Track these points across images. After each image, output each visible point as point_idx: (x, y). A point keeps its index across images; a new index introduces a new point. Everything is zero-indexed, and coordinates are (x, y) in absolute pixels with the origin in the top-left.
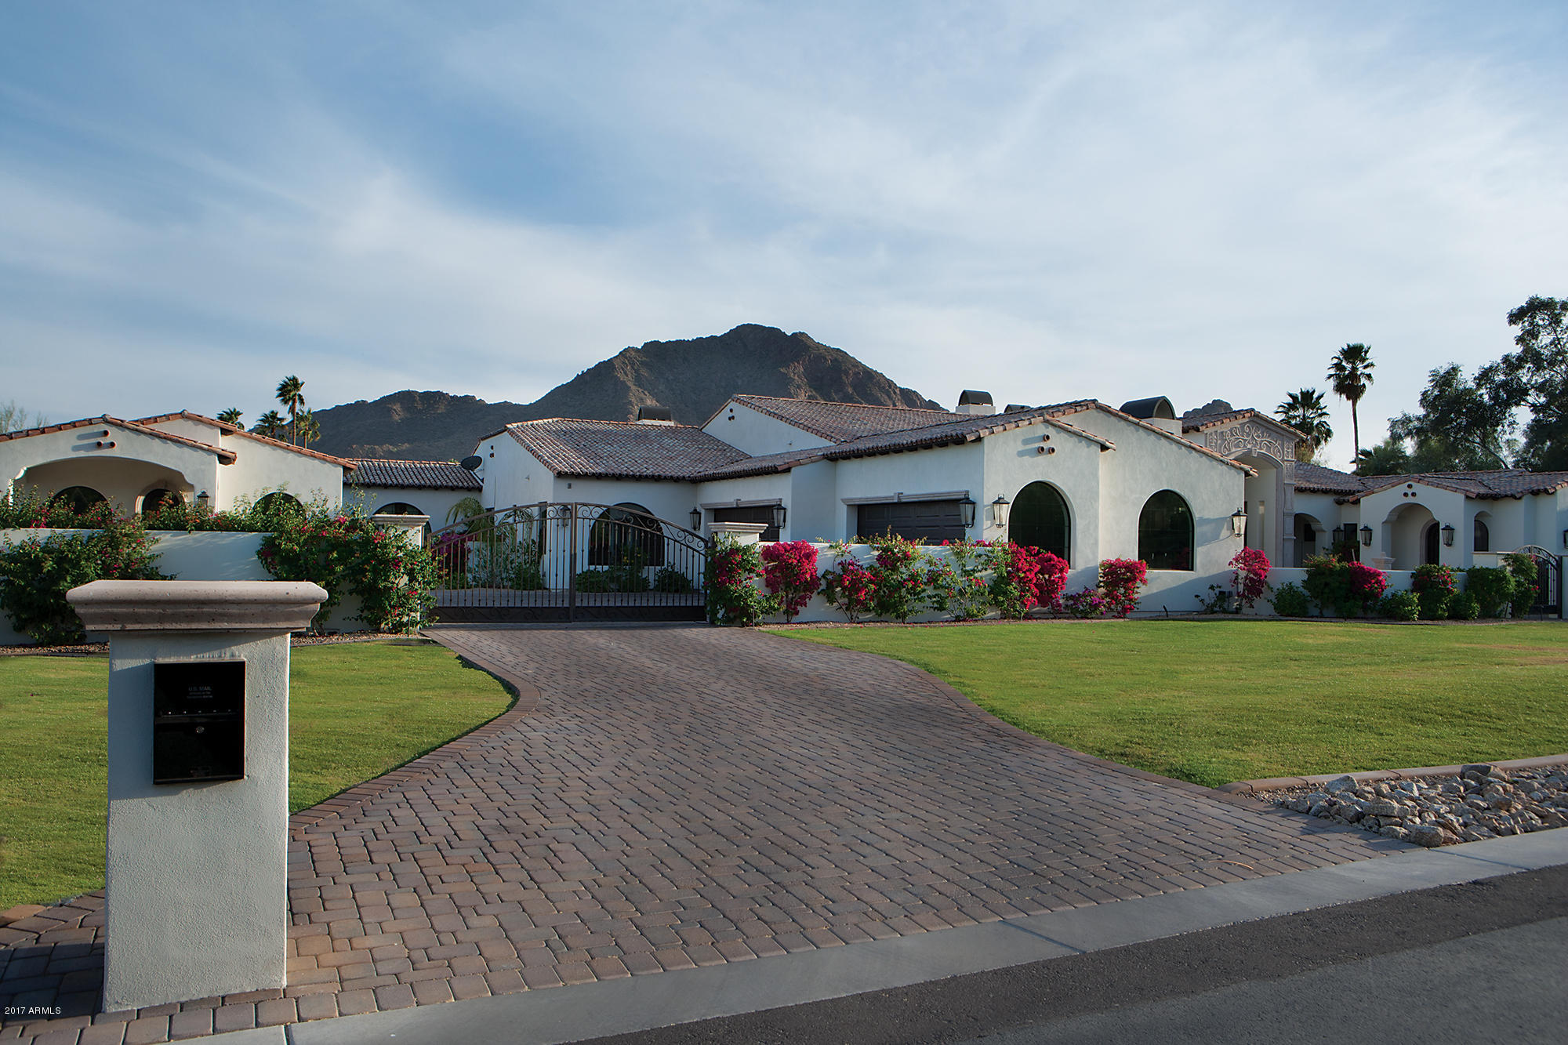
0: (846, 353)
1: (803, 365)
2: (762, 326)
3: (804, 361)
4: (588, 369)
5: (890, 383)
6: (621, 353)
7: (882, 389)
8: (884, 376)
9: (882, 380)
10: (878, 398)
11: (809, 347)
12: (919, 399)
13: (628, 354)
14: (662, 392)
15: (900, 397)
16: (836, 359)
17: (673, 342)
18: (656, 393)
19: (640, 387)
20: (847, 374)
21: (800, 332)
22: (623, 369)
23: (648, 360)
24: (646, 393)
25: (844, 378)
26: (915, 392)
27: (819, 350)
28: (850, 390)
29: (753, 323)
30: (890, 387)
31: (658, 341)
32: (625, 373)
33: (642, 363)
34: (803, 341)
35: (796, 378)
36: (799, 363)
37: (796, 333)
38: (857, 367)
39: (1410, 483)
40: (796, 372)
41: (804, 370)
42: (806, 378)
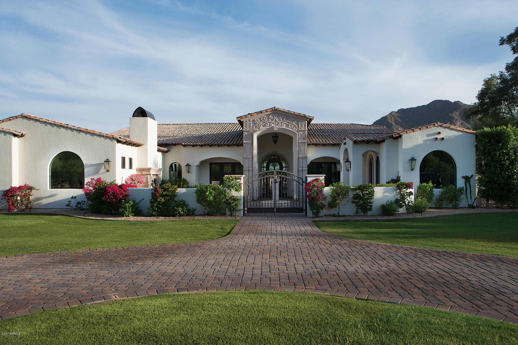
1: (458, 112)
3: (459, 111)
4: (378, 120)
11: (461, 106)
13: (392, 114)
14: (405, 125)
18: (402, 126)
19: (397, 124)
21: (457, 101)
22: (390, 119)
23: (399, 115)
24: (399, 126)
27: (465, 106)
31: (403, 109)
32: (391, 120)
33: (397, 116)
34: (458, 104)
35: (456, 117)
36: (457, 112)
37: (456, 101)
40: (456, 115)
41: (459, 114)
42: (460, 117)
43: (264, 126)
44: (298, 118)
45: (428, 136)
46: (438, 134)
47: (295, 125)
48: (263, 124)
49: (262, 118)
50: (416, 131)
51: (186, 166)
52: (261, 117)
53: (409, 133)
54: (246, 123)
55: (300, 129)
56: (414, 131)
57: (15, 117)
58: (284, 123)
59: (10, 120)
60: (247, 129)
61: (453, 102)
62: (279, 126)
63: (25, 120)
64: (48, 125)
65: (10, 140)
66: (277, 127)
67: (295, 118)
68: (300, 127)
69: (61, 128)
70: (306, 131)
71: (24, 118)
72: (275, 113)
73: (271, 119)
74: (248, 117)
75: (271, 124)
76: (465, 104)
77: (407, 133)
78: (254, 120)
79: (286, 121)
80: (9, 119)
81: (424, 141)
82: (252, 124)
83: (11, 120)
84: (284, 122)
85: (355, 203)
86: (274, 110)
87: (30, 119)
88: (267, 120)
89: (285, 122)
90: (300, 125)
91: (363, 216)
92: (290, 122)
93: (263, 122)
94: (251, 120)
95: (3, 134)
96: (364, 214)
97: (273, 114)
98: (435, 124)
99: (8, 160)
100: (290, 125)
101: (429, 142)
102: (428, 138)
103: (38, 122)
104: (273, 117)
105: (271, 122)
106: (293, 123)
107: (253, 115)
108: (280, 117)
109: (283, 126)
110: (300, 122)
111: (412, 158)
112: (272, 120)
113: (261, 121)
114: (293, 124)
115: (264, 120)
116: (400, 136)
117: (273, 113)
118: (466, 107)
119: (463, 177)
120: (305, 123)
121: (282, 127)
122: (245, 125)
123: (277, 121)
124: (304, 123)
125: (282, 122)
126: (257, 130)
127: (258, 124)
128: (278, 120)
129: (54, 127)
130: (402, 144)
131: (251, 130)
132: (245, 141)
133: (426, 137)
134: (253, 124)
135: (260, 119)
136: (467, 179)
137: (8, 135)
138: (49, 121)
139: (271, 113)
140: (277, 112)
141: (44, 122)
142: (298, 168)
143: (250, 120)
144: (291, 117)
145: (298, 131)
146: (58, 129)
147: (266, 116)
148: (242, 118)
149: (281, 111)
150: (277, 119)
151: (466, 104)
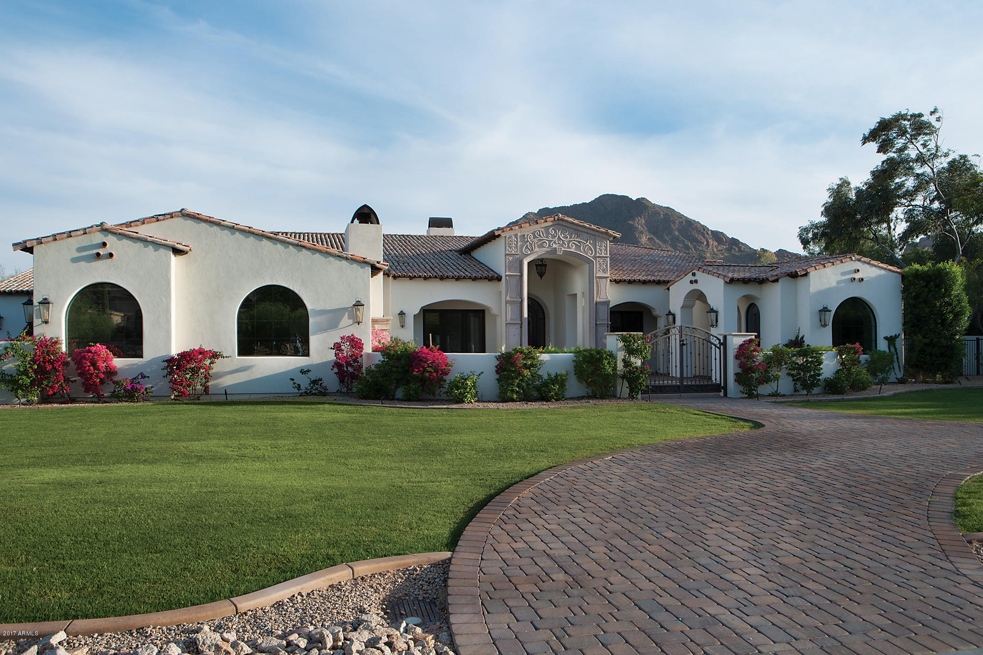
0: (673, 209)
1: (644, 218)
2: (616, 195)
3: (645, 216)
5: (704, 228)
6: (524, 216)
7: (699, 232)
8: (700, 223)
9: (698, 226)
10: (696, 238)
11: (649, 207)
12: (725, 238)
13: (528, 217)
15: (711, 237)
16: (666, 214)
17: (558, 208)
20: (674, 223)
21: (642, 198)
25: (672, 225)
26: (721, 233)
28: (677, 233)
29: (610, 194)
30: (704, 230)
31: (548, 208)
34: (644, 203)
35: (640, 227)
36: (641, 217)
37: (639, 199)
38: (681, 218)
39: (694, 271)
40: (640, 223)
41: (645, 222)
42: (646, 227)
43: (541, 246)
44: (595, 235)
45: (843, 274)
46: (856, 272)
47: (590, 247)
48: (539, 243)
49: (537, 233)
50: (828, 267)
51: (399, 314)
52: (536, 231)
53: (819, 269)
54: (510, 241)
55: (598, 255)
56: (825, 267)
57: (169, 216)
58: (573, 243)
59: (158, 220)
60: (512, 252)
61: (634, 199)
62: (565, 248)
63: (190, 222)
64: (237, 233)
65: (167, 260)
66: (563, 249)
67: (590, 234)
68: (598, 250)
69: (263, 241)
70: (607, 257)
71: (186, 217)
72: (558, 224)
73: (551, 234)
74: (515, 230)
75: (552, 245)
76: (654, 204)
77: (816, 269)
78: (524, 236)
79: (575, 239)
80: (157, 218)
81: (838, 282)
82: (520, 241)
83: (160, 220)
84: (572, 241)
85: (792, 375)
86: (558, 219)
87: (199, 221)
88: (545, 235)
89: (574, 241)
90: (598, 247)
91: (807, 395)
92: (582, 242)
93: (539, 240)
94: (519, 235)
95: (152, 248)
96: (808, 392)
97: (556, 226)
98: (851, 257)
99: (162, 300)
100: (583, 246)
101: (844, 284)
102: (843, 278)
103: (215, 227)
104: (556, 232)
105: (552, 240)
106: (587, 242)
107: (524, 227)
108: (566, 232)
109: (570, 248)
110: (598, 242)
111: (824, 308)
112: (554, 237)
113: (535, 237)
114: (588, 245)
115: (541, 237)
116: (806, 275)
117: (555, 224)
118: (656, 209)
119: (886, 338)
120: (607, 244)
121: (569, 250)
122: (508, 243)
123: (561, 239)
124: (604, 243)
125: (569, 241)
126: (529, 253)
127: (530, 243)
128: (563, 237)
129: (249, 237)
130: (810, 285)
131: (518, 253)
132: (509, 272)
133: (840, 276)
134: (521, 243)
135: (534, 234)
136: (891, 340)
137: (162, 251)
138: (238, 226)
139: (552, 224)
140: (561, 222)
141: (231, 228)
142: (596, 321)
143: (517, 235)
144: (584, 232)
145: (595, 257)
146: (258, 241)
147: (542, 230)
148: (504, 232)
149: (568, 222)
150: (561, 235)
151: (656, 204)
